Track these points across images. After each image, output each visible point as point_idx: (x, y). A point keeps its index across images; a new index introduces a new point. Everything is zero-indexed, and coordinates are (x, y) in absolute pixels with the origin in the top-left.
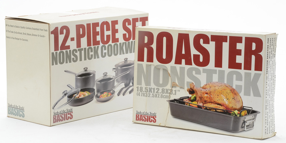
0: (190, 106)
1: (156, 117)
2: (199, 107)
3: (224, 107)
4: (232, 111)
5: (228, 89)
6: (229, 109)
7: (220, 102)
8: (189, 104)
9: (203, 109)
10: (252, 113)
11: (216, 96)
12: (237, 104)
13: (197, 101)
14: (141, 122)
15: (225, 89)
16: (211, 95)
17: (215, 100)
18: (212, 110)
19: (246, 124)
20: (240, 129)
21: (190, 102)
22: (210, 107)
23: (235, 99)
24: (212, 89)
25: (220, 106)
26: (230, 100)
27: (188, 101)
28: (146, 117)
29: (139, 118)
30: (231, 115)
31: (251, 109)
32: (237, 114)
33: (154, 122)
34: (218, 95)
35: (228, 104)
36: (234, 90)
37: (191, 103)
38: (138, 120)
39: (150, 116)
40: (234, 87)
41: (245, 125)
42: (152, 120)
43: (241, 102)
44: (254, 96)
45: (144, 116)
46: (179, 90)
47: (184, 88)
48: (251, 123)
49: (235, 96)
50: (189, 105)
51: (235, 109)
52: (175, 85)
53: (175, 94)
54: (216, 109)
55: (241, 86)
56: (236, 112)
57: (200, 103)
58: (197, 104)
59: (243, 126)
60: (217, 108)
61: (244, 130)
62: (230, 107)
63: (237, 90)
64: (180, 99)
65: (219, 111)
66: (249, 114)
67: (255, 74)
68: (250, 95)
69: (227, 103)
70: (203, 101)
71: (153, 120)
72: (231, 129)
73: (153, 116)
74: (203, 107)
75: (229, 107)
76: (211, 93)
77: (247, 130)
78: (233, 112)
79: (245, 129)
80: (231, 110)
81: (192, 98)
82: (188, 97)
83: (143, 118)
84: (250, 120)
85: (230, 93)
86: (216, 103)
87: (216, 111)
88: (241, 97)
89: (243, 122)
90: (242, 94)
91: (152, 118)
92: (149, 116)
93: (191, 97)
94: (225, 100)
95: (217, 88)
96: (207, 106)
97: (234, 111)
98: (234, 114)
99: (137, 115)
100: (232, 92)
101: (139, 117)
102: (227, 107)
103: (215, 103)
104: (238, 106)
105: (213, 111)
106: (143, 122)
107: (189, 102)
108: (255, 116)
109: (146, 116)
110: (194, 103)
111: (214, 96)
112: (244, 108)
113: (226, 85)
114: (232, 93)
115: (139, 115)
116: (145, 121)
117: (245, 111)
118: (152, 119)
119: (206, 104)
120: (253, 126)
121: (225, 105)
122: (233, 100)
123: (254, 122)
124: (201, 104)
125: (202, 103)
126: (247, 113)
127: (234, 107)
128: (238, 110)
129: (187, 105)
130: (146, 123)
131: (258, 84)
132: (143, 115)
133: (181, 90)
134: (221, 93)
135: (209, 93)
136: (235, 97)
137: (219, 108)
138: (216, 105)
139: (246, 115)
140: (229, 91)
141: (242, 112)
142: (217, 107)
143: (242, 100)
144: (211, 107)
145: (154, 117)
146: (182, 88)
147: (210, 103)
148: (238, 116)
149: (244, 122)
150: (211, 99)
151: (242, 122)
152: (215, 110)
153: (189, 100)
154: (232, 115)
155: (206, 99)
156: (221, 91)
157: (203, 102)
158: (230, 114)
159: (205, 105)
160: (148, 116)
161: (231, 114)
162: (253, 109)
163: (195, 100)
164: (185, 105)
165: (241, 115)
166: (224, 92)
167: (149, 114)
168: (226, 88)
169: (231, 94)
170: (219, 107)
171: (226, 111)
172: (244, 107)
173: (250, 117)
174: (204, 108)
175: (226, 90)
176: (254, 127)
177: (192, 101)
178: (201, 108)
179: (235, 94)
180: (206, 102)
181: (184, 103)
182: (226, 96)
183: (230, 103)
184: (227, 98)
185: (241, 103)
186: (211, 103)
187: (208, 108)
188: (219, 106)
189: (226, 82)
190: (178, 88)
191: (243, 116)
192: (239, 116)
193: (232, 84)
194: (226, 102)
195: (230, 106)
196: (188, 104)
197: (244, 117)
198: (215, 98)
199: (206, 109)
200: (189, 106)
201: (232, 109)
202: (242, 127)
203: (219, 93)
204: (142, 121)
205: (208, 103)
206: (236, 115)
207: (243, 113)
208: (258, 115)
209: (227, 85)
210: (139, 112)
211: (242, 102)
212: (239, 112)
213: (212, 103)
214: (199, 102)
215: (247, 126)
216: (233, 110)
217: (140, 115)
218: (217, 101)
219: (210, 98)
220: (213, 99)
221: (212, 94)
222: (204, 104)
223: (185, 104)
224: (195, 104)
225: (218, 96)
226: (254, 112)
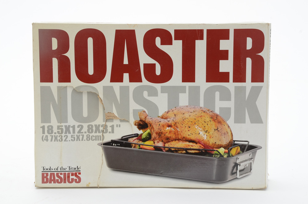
0: (141, 148)
1: (80, 174)
2: (157, 148)
3: (200, 145)
4: (215, 150)
5: (206, 116)
6: (210, 147)
7: (193, 137)
8: (140, 146)
9: (164, 152)
10: (248, 150)
11: (186, 129)
12: (224, 139)
13: (154, 140)
14: (53, 185)
15: (201, 116)
16: (177, 127)
17: (185, 136)
18: (180, 152)
19: (239, 168)
20: (230, 177)
21: (141, 143)
22: (175, 146)
23: (218, 131)
24: (179, 118)
25: (194, 144)
26: (211, 133)
27: (136, 141)
28: (62, 176)
29: (47, 179)
30: (212, 157)
31: (246, 143)
32: (222, 153)
33: (76, 182)
34: (190, 126)
35: (207, 140)
36: (217, 115)
37: (143, 143)
38: (46, 182)
39: (69, 174)
40: (217, 111)
41: (237, 169)
42: (72, 179)
43: (230, 133)
44: (252, 121)
45: (57, 174)
46: (120, 125)
47: (128, 121)
48: (247, 165)
49: (219, 126)
50: (139, 147)
51: (220, 147)
52: (111, 118)
53: (113, 132)
54: (186, 150)
55: (230, 109)
56: (222, 150)
57: (158, 142)
58: (154, 145)
59: (235, 171)
60: (189, 148)
61: (237, 178)
62: (211, 143)
63: (223, 116)
64: (122, 139)
65: (193, 151)
66: (243, 152)
67: (253, 87)
68: (245, 122)
69: (205, 138)
70: (163, 138)
71: (76, 180)
72: (214, 178)
73: (74, 172)
74: (164, 147)
75: (209, 144)
76: (177, 124)
77: (241, 176)
78: (217, 151)
79: (238, 176)
80: (213, 148)
81: (144, 136)
82: (137, 135)
83: (57, 178)
84: (246, 161)
85: (210, 122)
86: (187, 139)
87: (187, 153)
88: (229, 127)
89: (233, 165)
90: (231, 122)
91: (72, 175)
92: (67, 172)
93: (142, 134)
94: (202, 133)
95: (187, 115)
96: (170, 146)
97: (218, 150)
98: (217, 154)
99: (43, 174)
100: (214, 120)
101: (49, 177)
102: (205, 145)
103: (184, 139)
104: (225, 141)
105: (181, 153)
106: (57, 185)
107: (139, 143)
108: (254, 154)
109: (61, 174)
110: (147, 143)
111: (182, 129)
112: (236, 142)
113: (203, 109)
114: (213, 122)
115: (47, 174)
116: (61, 182)
117: (237, 147)
118: (74, 177)
119: (169, 143)
120: (251, 169)
121: (202, 141)
122: (216, 134)
123: (252, 164)
124: (160, 144)
125: (162, 141)
126: (241, 150)
127: (217, 143)
128: (225, 148)
129: (135, 147)
130: (62, 185)
131: (257, 103)
132: (55, 173)
133: (123, 124)
134: (195, 123)
135: (173, 125)
136: (219, 127)
137: (192, 148)
138: (187, 143)
139: (239, 153)
140: (208, 119)
141: (231, 149)
142: (189, 146)
143: (231, 131)
144: (179, 147)
145: (76, 174)
146: (125, 120)
147: (175, 140)
148: (225, 156)
149: (236, 165)
150: (177, 133)
151: (231, 165)
152: (184, 152)
153: (137, 139)
154: (215, 157)
155: (169, 136)
156: (195, 119)
157: (164, 140)
158: (211, 155)
159: (167, 145)
160: (65, 174)
161: (213, 154)
162: (251, 143)
163: (149, 137)
164: (132, 148)
165: (230, 154)
166: (200, 120)
167: (68, 170)
168: (203, 114)
169: (212, 122)
170: (192, 146)
171: (204, 151)
172: (234, 141)
173: (246, 155)
174: (166, 149)
175: (203, 118)
176: (251, 171)
177: (144, 140)
178: (161, 150)
179: (220, 122)
180: (168, 140)
181: (130, 145)
182: (204, 128)
183: (210, 137)
184: (205, 130)
185: (230, 136)
186: (177, 141)
187: (173, 149)
188: (191, 144)
189: (202, 104)
190: (116, 122)
191: (233, 156)
192: (227, 157)
193: (214, 107)
194: (203, 136)
195: (211, 141)
196: (137, 147)
197: (235, 157)
198: (183, 132)
199: (170, 150)
200: (139, 148)
201: (215, 147)
202: (233, 174)
203: (190, 123)
204: (54, 182)
205: (172, 141)
206: (221, 156)
207: (234, 151)
208: (258, 152)
209: (204, 110)
210: (47, 169)
211: (232, 134)
212: (227, 151)
213: (179, 140)
214: (156, 141)
215: (240, 171)
216: (216, 148)
217: (49, 173)
218: (188, 137)
219: (176, 133)
220: (181, 133)
221: (179, 127)
222: (165, 143)
223: (131, 147)
224: (149, 145)
225: (189, 129)
226: (251, 148)
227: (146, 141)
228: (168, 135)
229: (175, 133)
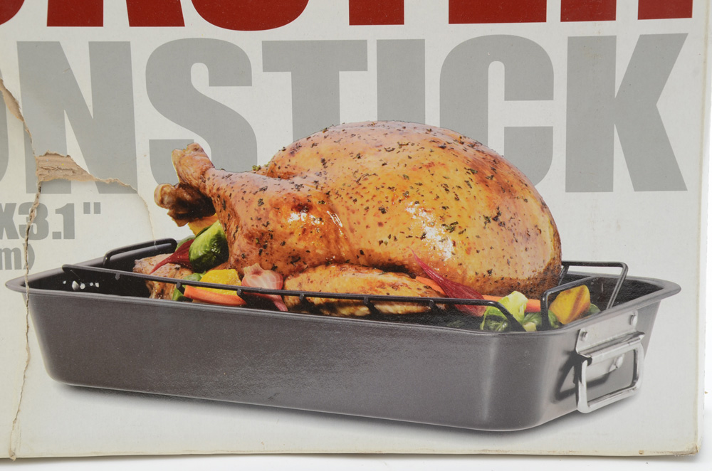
0: (189, 299)
2: (252, 298)
3: (428, 282)
4: (487, 303)
5: (450, 164)
6: (467, 288)
7: (397, 252)
8: (182, 290)
9: (283, 313)
10: (622, 298)
11: (371, 219)
12: (523, 254)
13: (239, 266)
15: (431, 165)
16: (333, 211)
17: (364, 245)
18: (345, 311)
19: (588, 372)
20: (549, 410)
21: (187, 276)
22: (328, 289)
23: (501, 224)
24: (338, 176)
25: (404, 279)
26: (471, 233)
27: (167, 271)
30: (478, 328)
31: (616, 271)
32: (518, 315)
34: (384, 205)
35: (456, 261)
36: (496, 161)
37: (194, 277)
40: (496, 144)
41: (578, 377)
43: (548, 234)
46: (97, 206)
47: (130, 189)
48: (620, 362)
49: (500, 200)
50: (177, 294)
51: (507, 287)
52: (60, 174)
53: (69, 232)
54: (371, 302)
55: (546, 133)
56: (516, 303)
57: (257, 273)
58: (239, 284)
59: (568, 383)
60: (383, 293)
61: (577, 413)
62: (471, 274)
63: (519, 163)
64: (108, 262)
65: (399, 309)
66: (603, 307)
67: (644, 40)
68: (607, 186)
69: (448, 256)
70: (276, 256)
72: (485, 413)
74: (283, 294)
75: (463, 279)
76: (333, 197)
77: (595, 406)
78: (496, 305)
79: (583, 406)
80: (480, 293)
81: (197, 250)
82: (168, 246)
84: (614, 343)
85: (465, 189)
86: (375, 259)
87: (375, 315)
88: (544, 206)
89: (563, 359)
90: (551, 187)
93: (189, 242)
94: (434, 234)
95: (371, 162)
96: (308, 288)
97: (501, 300)
98: (498, 319)
100: (484, 182)
102: (446, 283)
103: (362, 260)
104: (528, 266)
105: (352, 316)
107: (178, 278)
108: (648, 315)
110: (212, 276)
111: (354, 218)
112: (572, 269)
113: (439, 137)
114: (481, 187)
117: (577, 289)
119: (303, 277)
120: (635, 377)
121: (437, 264)
122: (492, 235)
123: (640, 355)
124: (266, 282)
125: (274, 269)
126: (593, 300)
127: (497, 274)
128: (528, 292)
129: (161, 294)
131: (661, 105)
133: (113, 202)
134: (406, 195)
135: (315, 201)
136: (503, 210)
137: (394, 293)
138: (376, 276)
139: (585, 314)
140: (458, 177)
141: (553, 298)
142: (382, 285)
143: (552, 223)
144: (341, 291)
146: (123, 186)
147: (327, 263)
148: (530, 326)
149: (575, 361)
150: (332, 237)
151: (555, 360)
152: (364, 310)
153: (172, 261)
154: (487, 329)
155: (302, 246)
156: (406, 177)
157: (280, 265)
158: (473, 322)
159: (292, 284)
161: (480, 319)
162: (633, 273)
163: (219, 255)
164: (153, 299)
165: (551, 319)
166: (426, 181)
168: (438, 156)
169: (477, 189)
170: (394, 286)
171: (442, 306)
172: (567, 264)
173: (616, 321)
174: (291, 300)
175: (440, 172)
176: (638, 384)
177: (201, 265)
178: (270, 305)
179: (506, 189)
180: (298, 262)
181: (140, 286)
182: (441, 212)
183: (468, 251)
184: (449, 221)
185: (550, 244)
186: (333, 267)
187: (317, 300)
188: (391, 278)
189: (433, 117)
190: (81, 194)
191: (561, 325)
192: (539, 328)
193: (483, 125)
194: (440, 246)
195: (473, 268)
196: (173, 292)
197: (570, 330)
198: (359, 230)
199: (305, 304)
200: (180, 299)
201: (488, 289)
202: (560, 395)
203: (387, 192)
205: (314, 266)
206: (514, 325)
207: (563, 306)
208: (666, 306)
209: (444, 139)
211: (556, 234)
212: (536, 303)
213: (340, 262)
214: (247, 270)
215: (591, 385)
216: (491, 293)
218: (379, 250)
219: (330, 234)
220: (350, 235)
221: (341, 209)
222: (284, 277)
223: (148, 295)
224: (221, 283)
225: (383, 218)
226: (637, 290)
227: (207, 270)
228: (296, 243)
229: (324, 236)
